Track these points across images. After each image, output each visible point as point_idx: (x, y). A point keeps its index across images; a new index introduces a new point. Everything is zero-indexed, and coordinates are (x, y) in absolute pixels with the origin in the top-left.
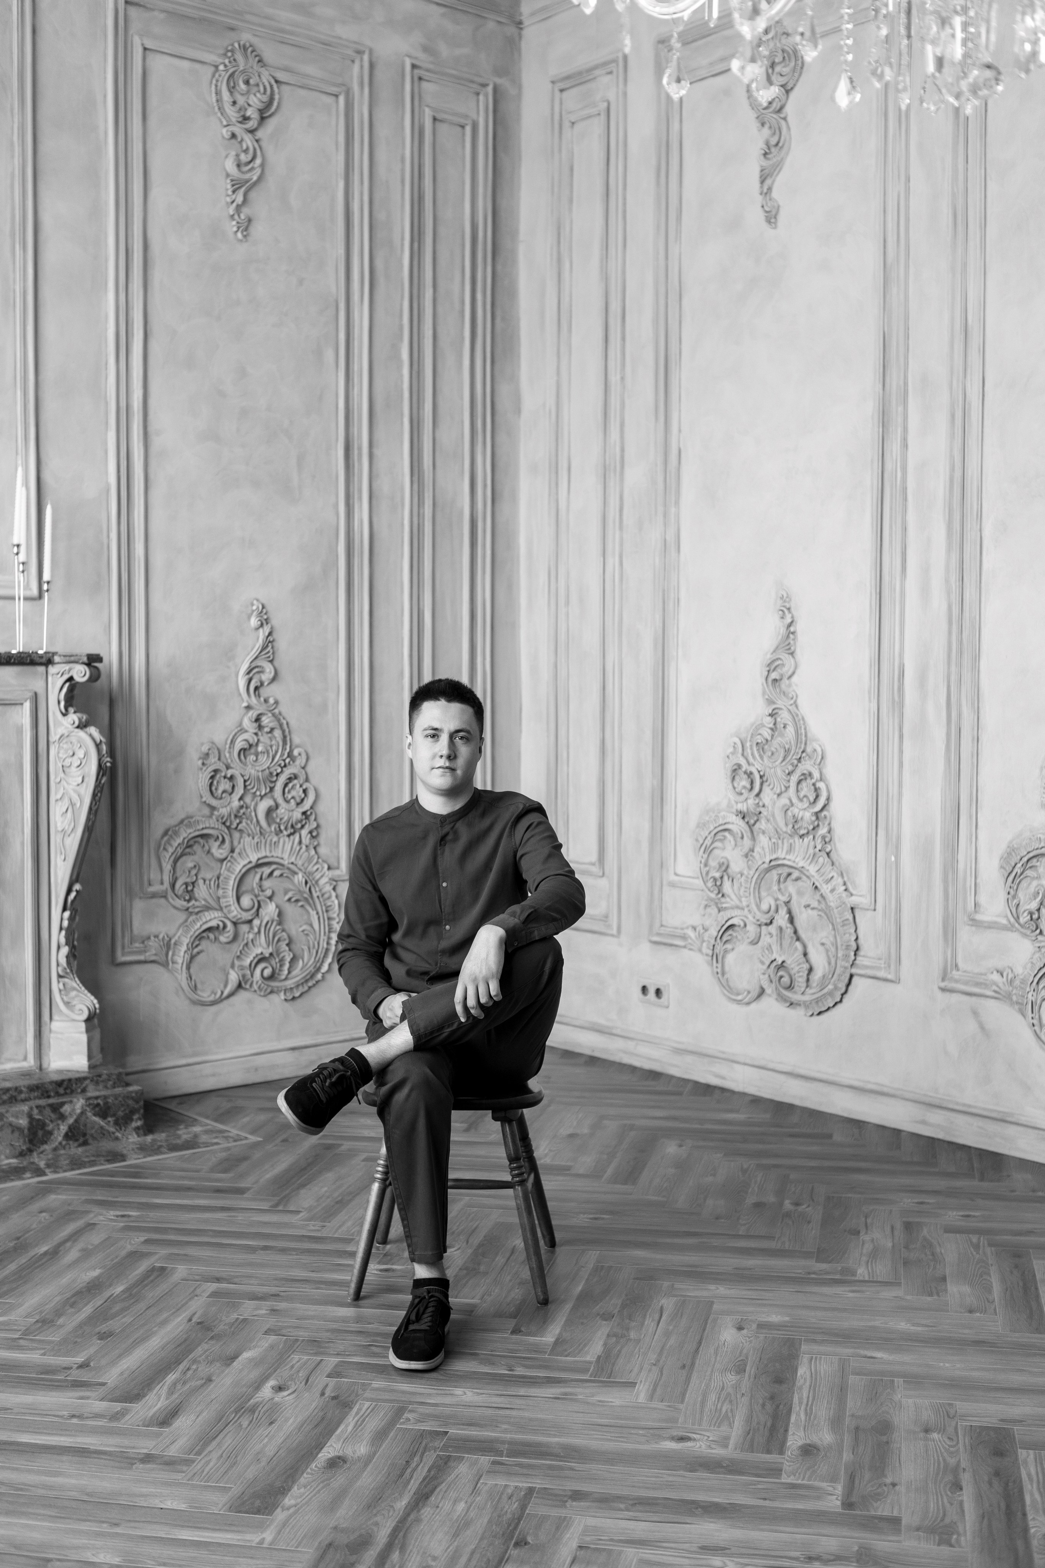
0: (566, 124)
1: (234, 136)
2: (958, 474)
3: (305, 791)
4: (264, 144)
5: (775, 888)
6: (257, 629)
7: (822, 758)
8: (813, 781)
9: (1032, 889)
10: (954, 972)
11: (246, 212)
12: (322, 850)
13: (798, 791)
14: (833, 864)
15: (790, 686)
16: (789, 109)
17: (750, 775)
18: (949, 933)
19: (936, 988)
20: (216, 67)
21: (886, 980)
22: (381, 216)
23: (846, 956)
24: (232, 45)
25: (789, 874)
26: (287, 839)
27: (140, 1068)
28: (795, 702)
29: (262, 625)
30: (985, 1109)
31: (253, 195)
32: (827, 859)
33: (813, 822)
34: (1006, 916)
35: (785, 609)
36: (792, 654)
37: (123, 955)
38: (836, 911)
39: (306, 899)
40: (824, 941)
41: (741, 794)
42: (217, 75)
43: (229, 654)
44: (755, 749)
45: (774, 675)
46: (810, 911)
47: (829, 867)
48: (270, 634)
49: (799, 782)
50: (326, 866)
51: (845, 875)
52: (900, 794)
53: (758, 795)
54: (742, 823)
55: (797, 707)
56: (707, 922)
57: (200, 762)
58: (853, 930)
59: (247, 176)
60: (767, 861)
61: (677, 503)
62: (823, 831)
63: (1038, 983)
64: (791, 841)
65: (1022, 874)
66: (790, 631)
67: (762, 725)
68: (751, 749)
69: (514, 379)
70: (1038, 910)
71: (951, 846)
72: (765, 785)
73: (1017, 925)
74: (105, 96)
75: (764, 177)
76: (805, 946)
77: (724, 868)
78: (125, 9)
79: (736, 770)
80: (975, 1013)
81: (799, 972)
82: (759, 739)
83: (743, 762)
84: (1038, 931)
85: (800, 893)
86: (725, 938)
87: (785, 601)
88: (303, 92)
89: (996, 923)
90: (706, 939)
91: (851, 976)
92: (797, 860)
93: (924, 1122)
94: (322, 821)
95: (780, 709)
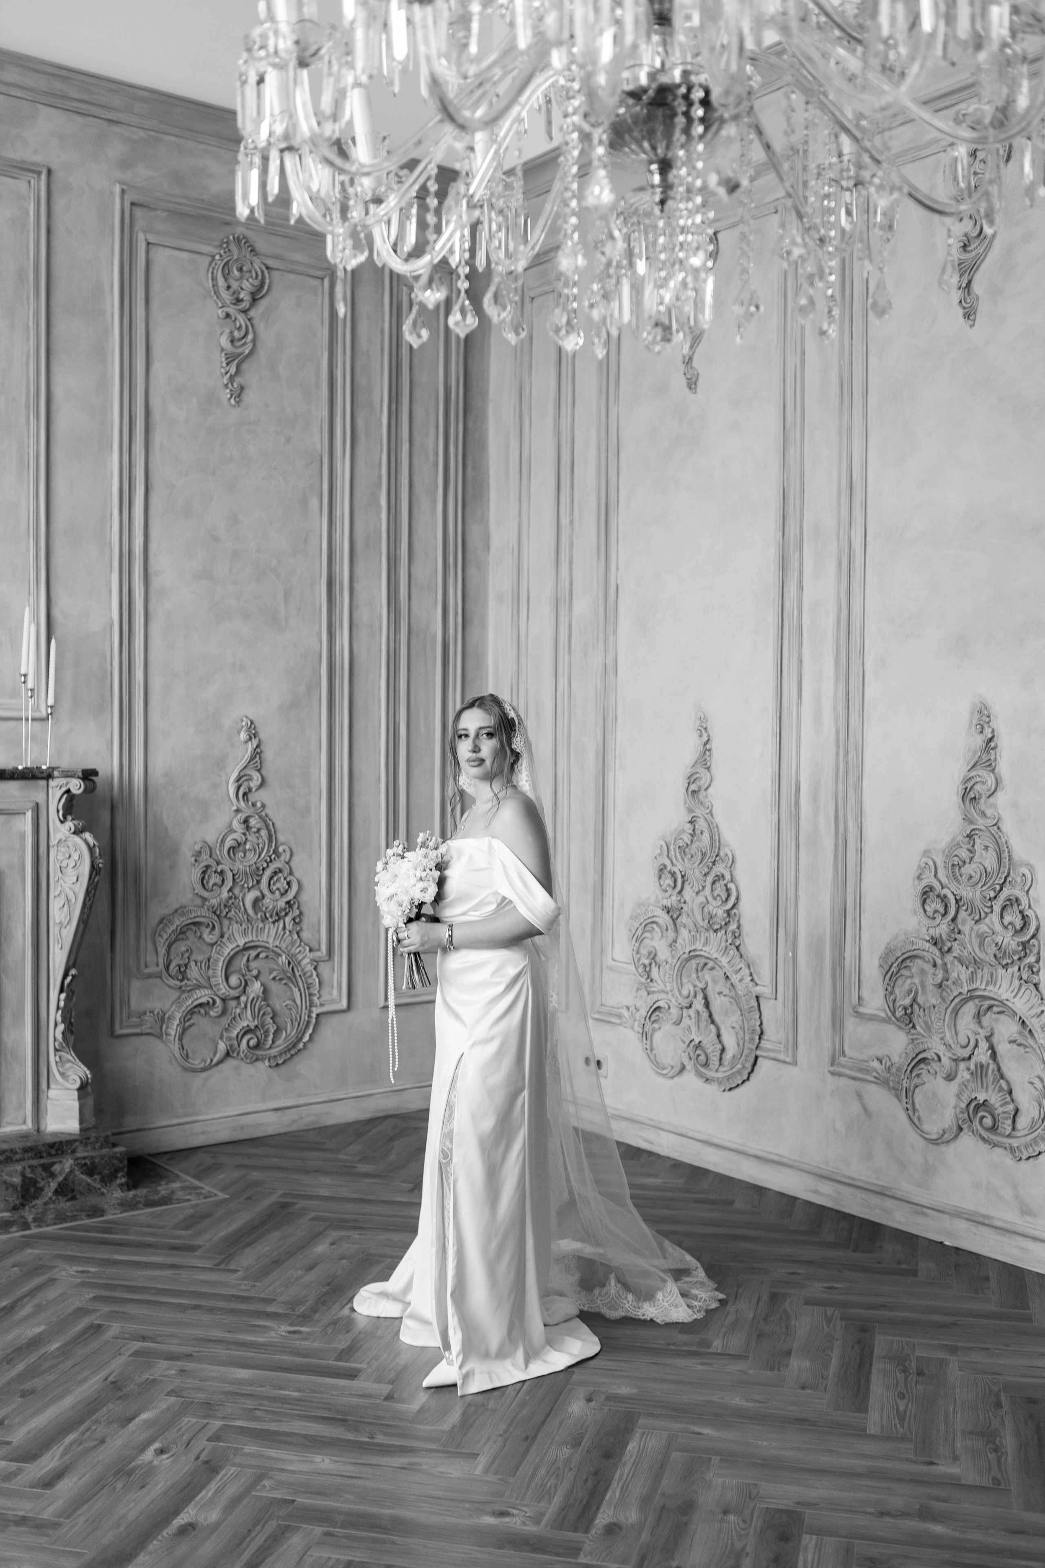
0: (527, 300)
1: (228, 316)
2: (844, 614)
3: (289, 883)
4: (256, 322)
5: (694, 976)
6: (246, 742)
7: (733, 862)
8: (725, 882)
9: (906, 987)
10: (842, 1058)
11: (238, 380)
12: (305, 935)
13: (712, 890)
14: (741, 956)
15: (706, 796)
17: (673, 874)
18: (837, 1023)
19: (826, 1071)
20: (213, 257)
21: (785, 1062)
22: (362, 381)
23: (752, 1039)
24: (228, 237)
25: (706, 964)
26: (272, 926)
27: (134, 1127)
28: (711, 811)
29: (250, 739)
30: (867, 1183)
31: (245, 366)
32: (736, 952)
33: (725, 919)
34: (885, 1010)
35: (703, 729)
36: (708, 768)
37: (121, 1028)
38: (743, 998)
39: (289, 978)
40: (734, 1025)
41: (666, 891)
42: (213, 264)
43: (220, 764)
44: (678, 851)
45: (693, 787)
46: (723, 998)
47: (738, 959)
48: (258, 746)
49: (714, 883)
50: (308, 949)
51: (751, 967)
52: (797, 896)
53: (680, 892)
54: (667, 917)
55: (712, 815)
56: (639, 1004)
57: (193, 859)
58: (757, 1016)
59: (240, 350)
60: (687, 951)
61: (615, 632)
62: (733, 927)
63: (911, 1071)
64: (707, 934)
65: (897, 972)
66: (706, 749)
67: (683, 831)
68: (675, 851)
69: (484, 520)
70: (911, 1006)
71: (839, 946)
72: (686, 884)
73: (893, 1018)
74: (112, 285)
76: (718, 1029)
77: (652, 956)
78: (131, 210)
79: (662, 869)
80: (859, 1096)
81: (713, 1052)
82: (681, 843)
83: (668, 863)
84: (911, 1025)
85: (715, 981)
86: (653, 1018)
87: (702, 722)
88: (291, 277)
89: (876, 1015)
90: (637, 1018)
91: (756, 1058)
92: (712, 952)
93: (816, 1192)
94: (304, 909)
95: (698, 817)
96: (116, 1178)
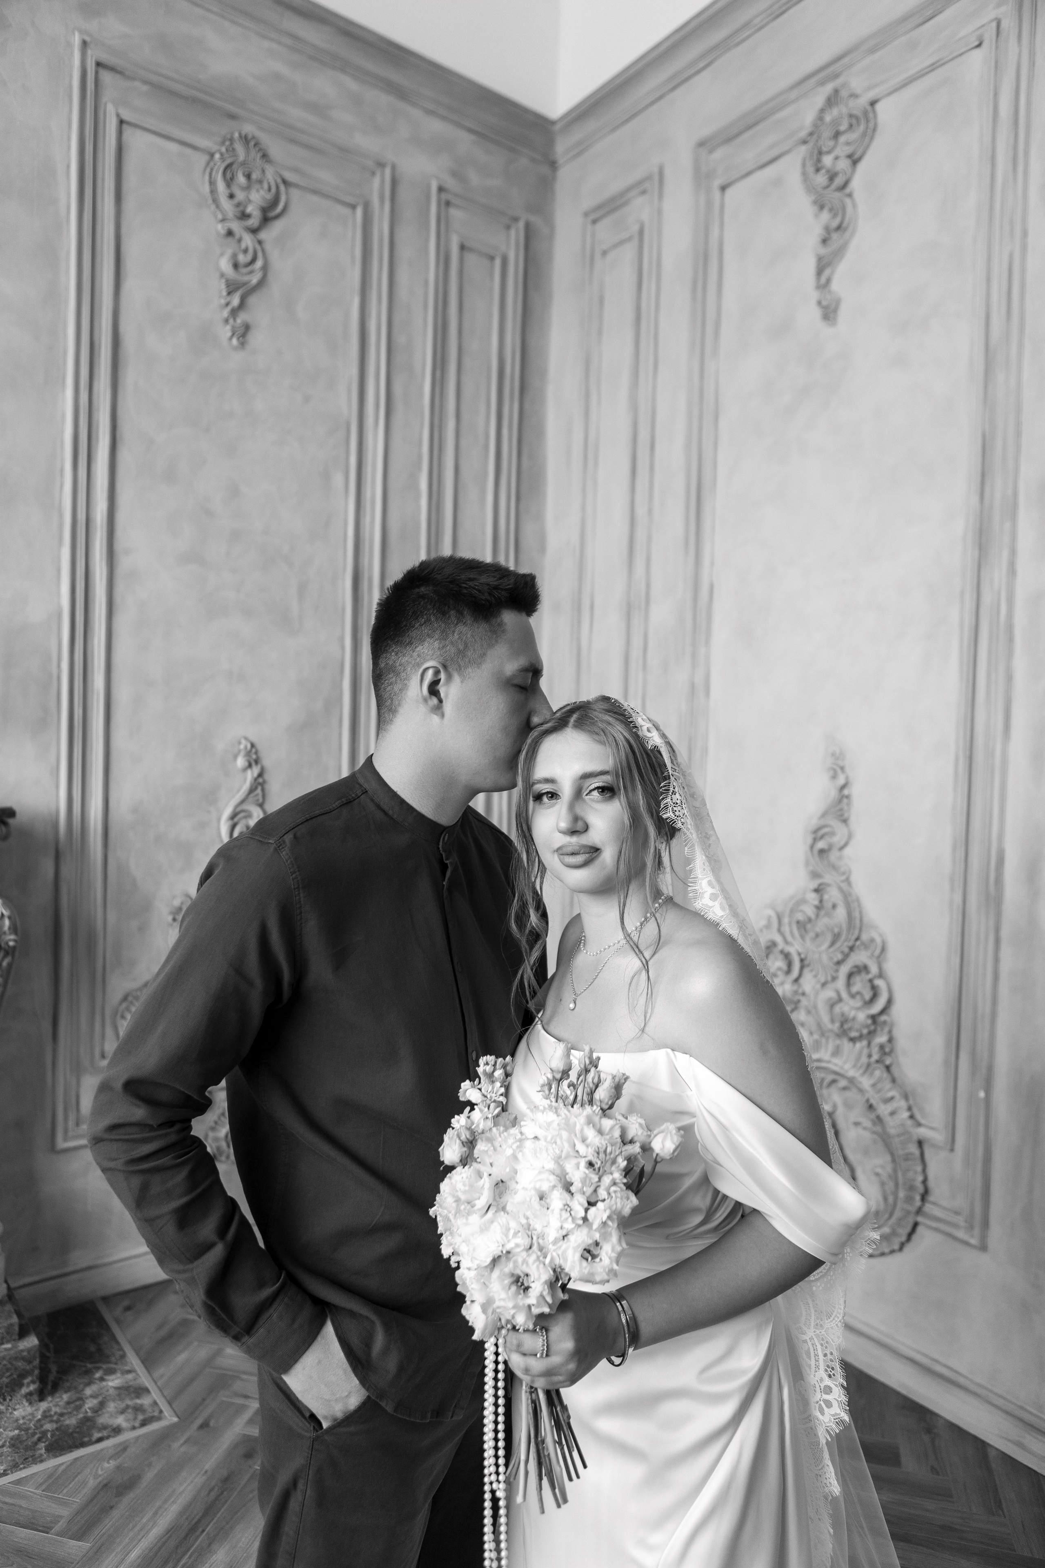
0: (598, 255)
1: (230, 233)
4: (268, 247)
6: (245, 770)
7: (882, 950)
8: (870, 976)
11: (243, 315)
13: (848, 985)
14: (894, 1081)
15: (840, 858)
16: (856, 184)
17: (787, 956)
20: (212, 155)
21: (967, 1244)
22: (400, 339)
23: (910, 1198)
24: (232, 134)
25: (834, 1081)
27: (84, 1265)
28: (847, 879)
29: (250, 766)
31: (252, 300)
32: (885, 1075)
33: (867, 1026)
35: (837, 768)
36: (845, 821)
37: (65, 1139)
38: (897, 1140)
40: (879, 1170)
42: (212, 164)
43: (210, 797)
44: (795, 927)
45: (821, 845)
47: (888, 1085)
48: (260, 775)
49: (850, 976)
51: (911, 1098)
53: (796, 980)
55: (849, 884)
57: (170, 918)
58: (919, 1169)
59: (246, 278)
61: (707, 642)
62: (881, 1039)
64: (838, 1042)
66: (843, 794)
67: (803, 901)
68: (790, 924)
69: (539, 517)
72: (806, 971)
74: (68, 167)
75: (823, 266)
78: (97, 73)
79: (770, 948)
82: (800, 917)
83: (778, 939)
85: (848, 1106)
87: (837, 759)
88: (315, 199)
91: (916, 1225)
92: (845, 1067)
93: (1020, 1445)
95: (828, 885)
96: (21, 1385)
